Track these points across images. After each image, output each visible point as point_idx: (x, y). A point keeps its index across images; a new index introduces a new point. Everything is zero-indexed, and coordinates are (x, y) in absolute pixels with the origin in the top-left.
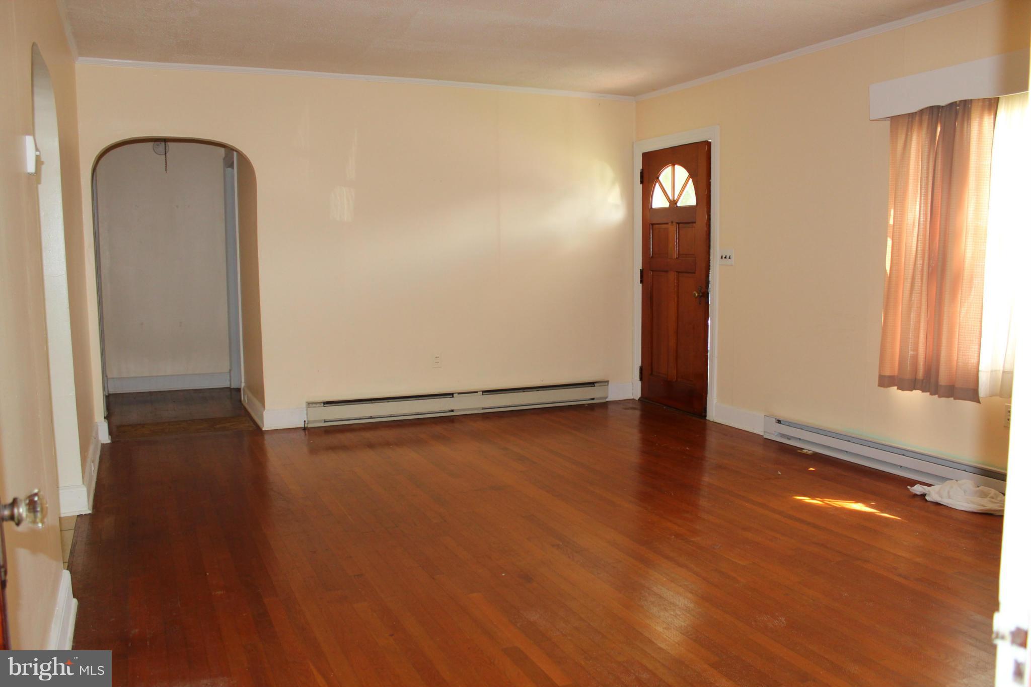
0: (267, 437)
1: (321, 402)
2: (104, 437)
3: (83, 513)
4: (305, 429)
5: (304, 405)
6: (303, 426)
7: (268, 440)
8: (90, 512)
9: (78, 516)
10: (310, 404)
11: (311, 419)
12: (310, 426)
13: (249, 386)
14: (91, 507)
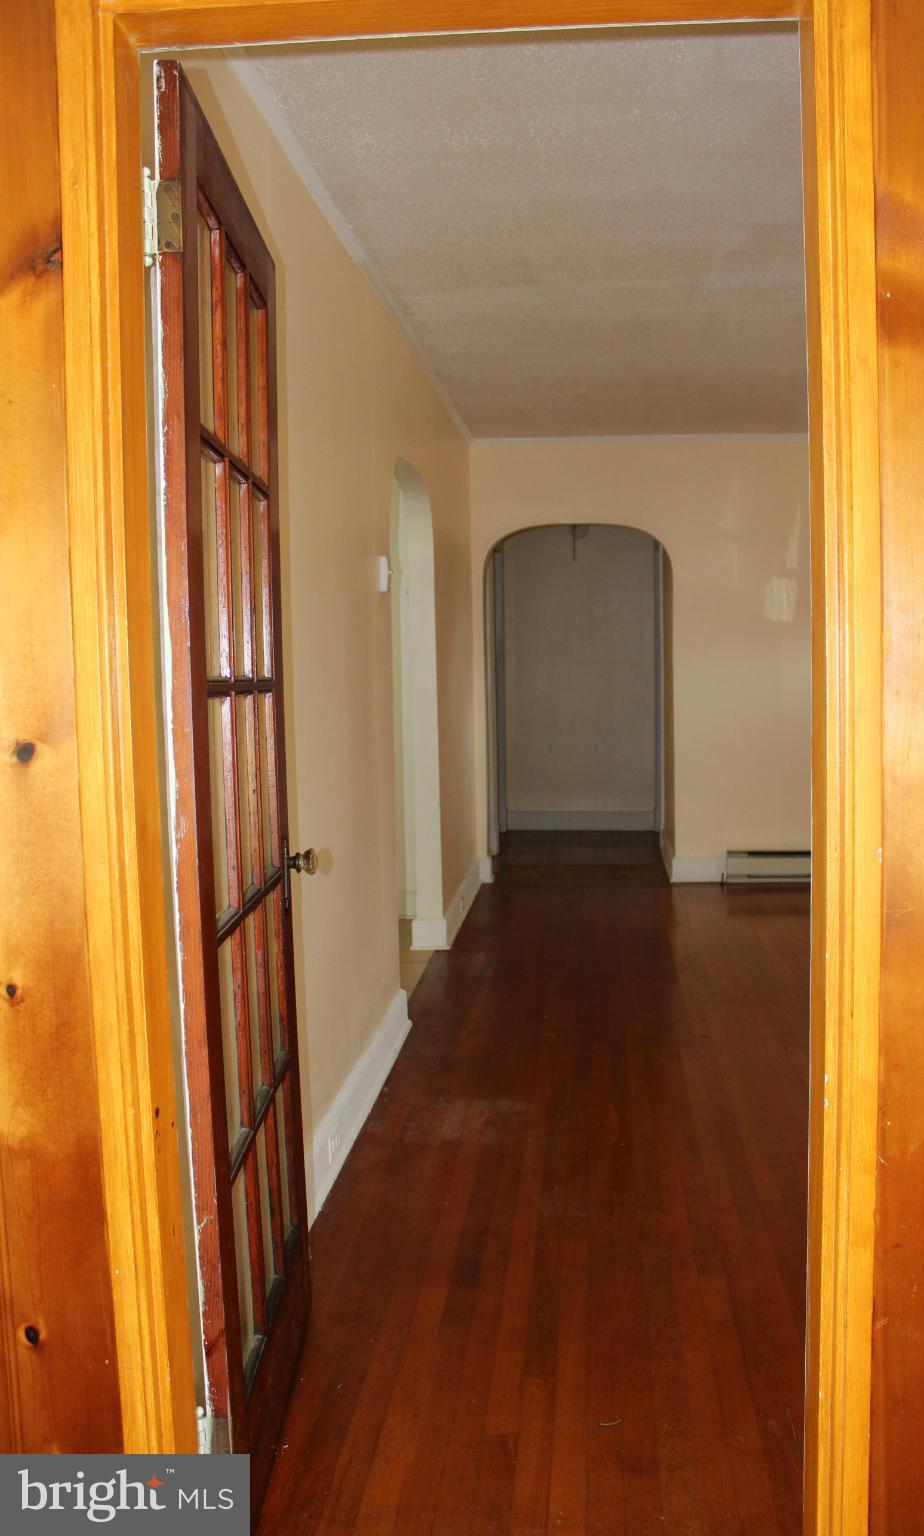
0: (675, 890)
1: (745, 852)
2: (486, 875)
3: (441, 949)
4: (722, 884)
5: (725, 854)
6: (719, 880)
7: (676, 894)
8: (447, 948)
9: (437, 951)
10: (730, 853)
11: (731, 872)
12: (730, 881)
13: (666, 829)
14: (451, 944)
